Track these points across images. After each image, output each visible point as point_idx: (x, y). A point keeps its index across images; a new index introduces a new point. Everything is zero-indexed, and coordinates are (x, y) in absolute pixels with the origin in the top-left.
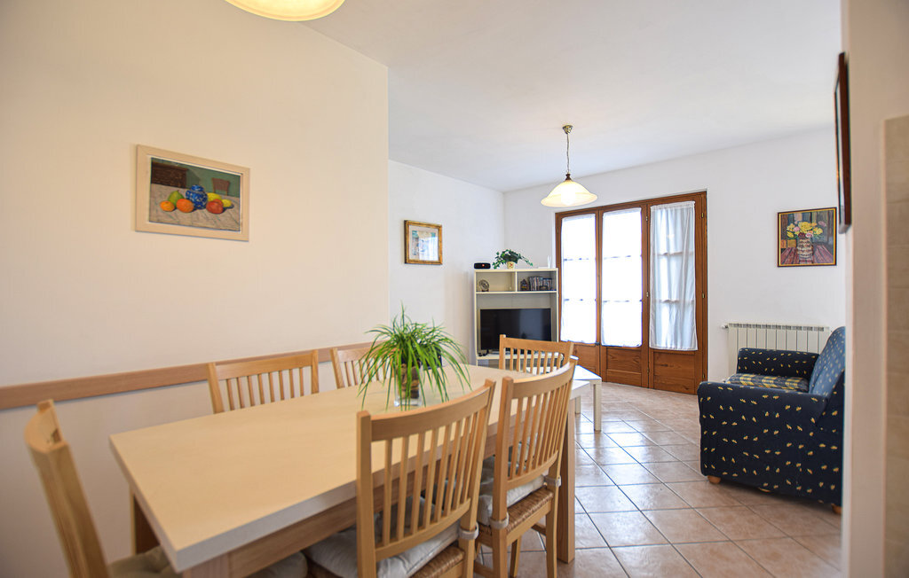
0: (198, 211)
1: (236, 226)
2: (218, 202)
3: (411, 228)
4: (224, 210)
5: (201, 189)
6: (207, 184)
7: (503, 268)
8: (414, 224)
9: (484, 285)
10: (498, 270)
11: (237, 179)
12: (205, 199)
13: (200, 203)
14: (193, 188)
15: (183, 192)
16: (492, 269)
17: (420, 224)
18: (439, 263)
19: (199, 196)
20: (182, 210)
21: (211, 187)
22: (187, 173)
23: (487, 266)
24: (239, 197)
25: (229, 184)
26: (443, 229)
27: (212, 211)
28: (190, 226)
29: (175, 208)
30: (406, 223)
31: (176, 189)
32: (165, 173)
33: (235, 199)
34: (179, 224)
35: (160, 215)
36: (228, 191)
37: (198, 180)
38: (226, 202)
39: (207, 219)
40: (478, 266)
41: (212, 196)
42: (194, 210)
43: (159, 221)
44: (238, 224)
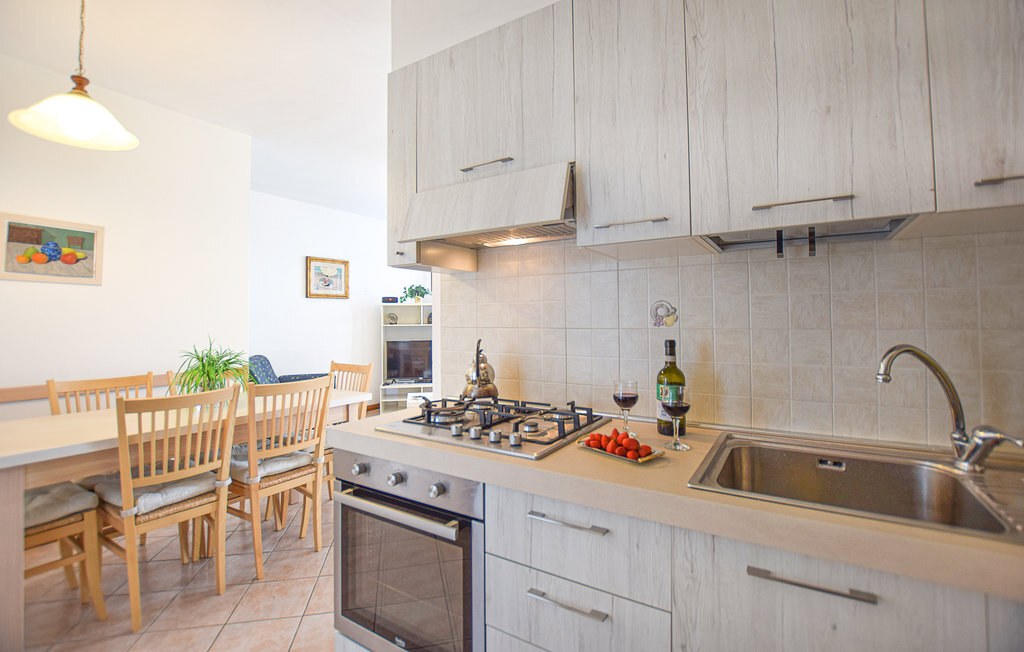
0: (52, 262)
1: (89, 273)
2: (73, 255)
3: (313, 264)
4: (78, 261)
5: (56, 245)
6: (62, 241)
7: (410, 301)
8: (317, 259)
9: (392, 319)
10: (404, 303)
11: (92, 236)
12: (59, 253)
13: (54, 255)
14: (48, 244)
15: (39, 248)
16: (399, 304)
17: (323, 260)
18: (346, 296)
19: (53, 250)
20: (37, 262)
21: (66, 244)
22: (43, 233)
23: (395, 300)
24: (92, 249)
25: (83, 241)
26: (350, 265)
27: (66, 262)
28: (44, 274)
29: (30, 261)
30: (307, 259)
31: (32, 245)
32: (20, 234)
33: (88, 252)
34: (34, 273)
35: (17, 265)
36: (82, 245)
37: (53, 237)
38: (80, 255)
39: (62, 269)
40: (386, 300)
41: (66, 250)
42: (48, 262)
43: (14, 271)
44: (92, 272)
